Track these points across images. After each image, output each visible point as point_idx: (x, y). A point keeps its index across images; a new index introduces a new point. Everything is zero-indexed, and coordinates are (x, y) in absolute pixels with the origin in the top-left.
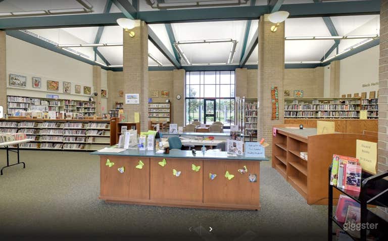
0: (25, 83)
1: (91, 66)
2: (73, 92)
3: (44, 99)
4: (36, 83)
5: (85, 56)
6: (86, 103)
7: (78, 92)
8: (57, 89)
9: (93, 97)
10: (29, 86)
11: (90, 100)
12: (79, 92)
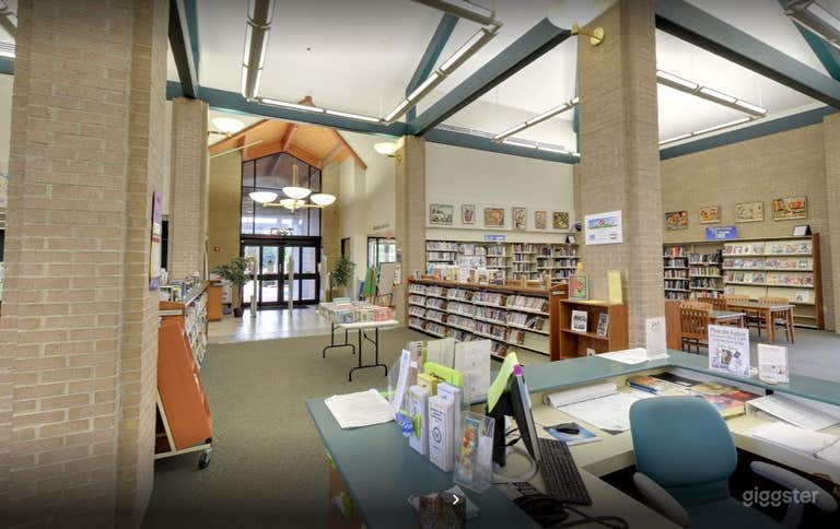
0: (450, 216)
1: (569, 167)
2: (531, 226)
3: (479, 244)
4: (468, 216)
5: (558, 147)
6: (557, 247)
7: (540, 225)
8: (502, 222)
9: (574, 235)
10: (458, 221)
11: (568, 241)
12: (543, 226)
